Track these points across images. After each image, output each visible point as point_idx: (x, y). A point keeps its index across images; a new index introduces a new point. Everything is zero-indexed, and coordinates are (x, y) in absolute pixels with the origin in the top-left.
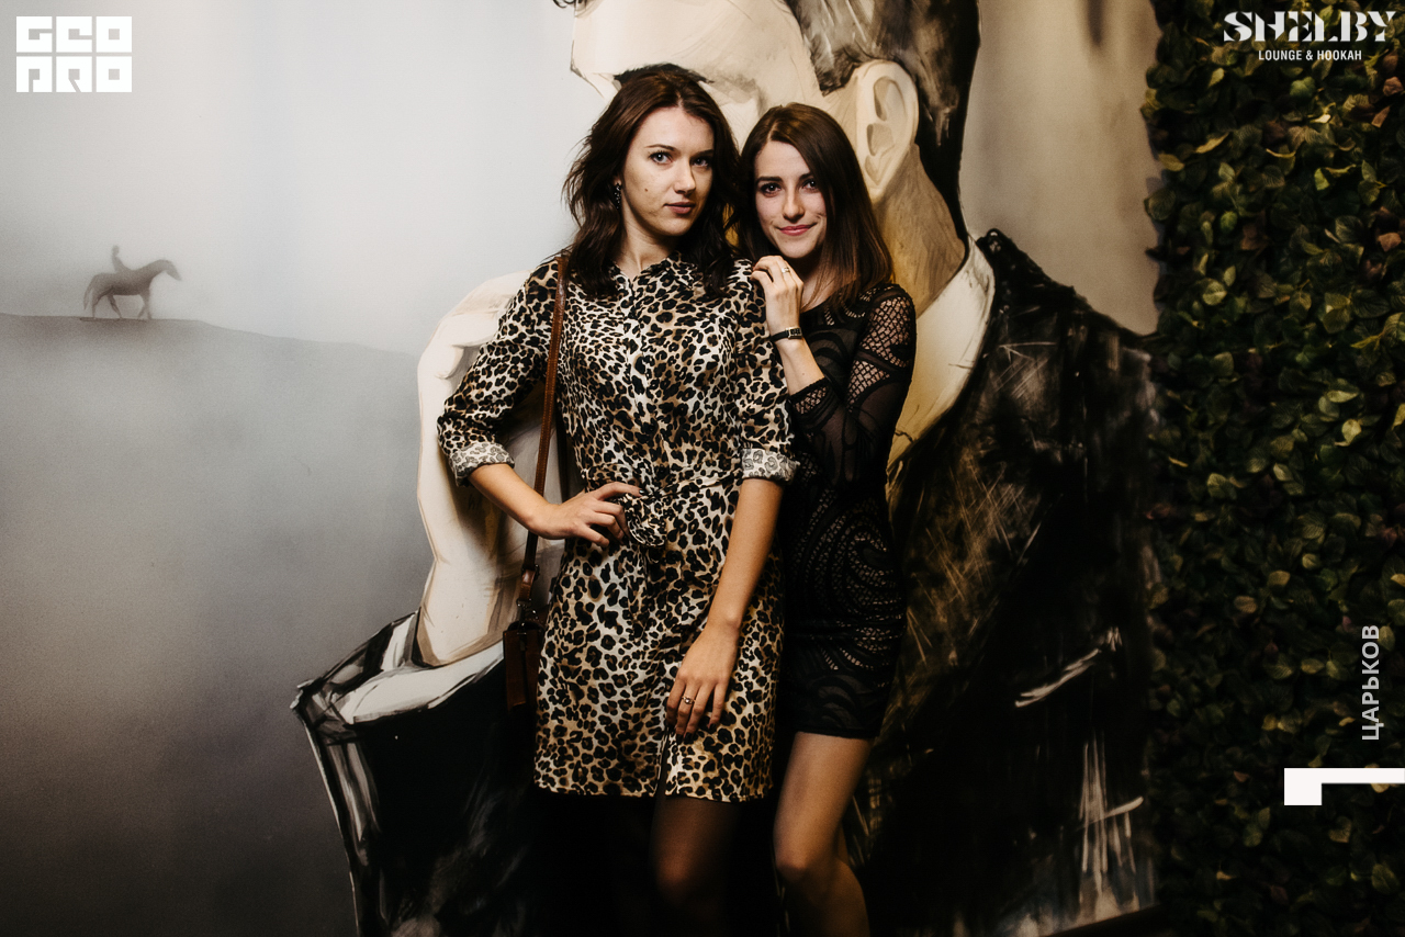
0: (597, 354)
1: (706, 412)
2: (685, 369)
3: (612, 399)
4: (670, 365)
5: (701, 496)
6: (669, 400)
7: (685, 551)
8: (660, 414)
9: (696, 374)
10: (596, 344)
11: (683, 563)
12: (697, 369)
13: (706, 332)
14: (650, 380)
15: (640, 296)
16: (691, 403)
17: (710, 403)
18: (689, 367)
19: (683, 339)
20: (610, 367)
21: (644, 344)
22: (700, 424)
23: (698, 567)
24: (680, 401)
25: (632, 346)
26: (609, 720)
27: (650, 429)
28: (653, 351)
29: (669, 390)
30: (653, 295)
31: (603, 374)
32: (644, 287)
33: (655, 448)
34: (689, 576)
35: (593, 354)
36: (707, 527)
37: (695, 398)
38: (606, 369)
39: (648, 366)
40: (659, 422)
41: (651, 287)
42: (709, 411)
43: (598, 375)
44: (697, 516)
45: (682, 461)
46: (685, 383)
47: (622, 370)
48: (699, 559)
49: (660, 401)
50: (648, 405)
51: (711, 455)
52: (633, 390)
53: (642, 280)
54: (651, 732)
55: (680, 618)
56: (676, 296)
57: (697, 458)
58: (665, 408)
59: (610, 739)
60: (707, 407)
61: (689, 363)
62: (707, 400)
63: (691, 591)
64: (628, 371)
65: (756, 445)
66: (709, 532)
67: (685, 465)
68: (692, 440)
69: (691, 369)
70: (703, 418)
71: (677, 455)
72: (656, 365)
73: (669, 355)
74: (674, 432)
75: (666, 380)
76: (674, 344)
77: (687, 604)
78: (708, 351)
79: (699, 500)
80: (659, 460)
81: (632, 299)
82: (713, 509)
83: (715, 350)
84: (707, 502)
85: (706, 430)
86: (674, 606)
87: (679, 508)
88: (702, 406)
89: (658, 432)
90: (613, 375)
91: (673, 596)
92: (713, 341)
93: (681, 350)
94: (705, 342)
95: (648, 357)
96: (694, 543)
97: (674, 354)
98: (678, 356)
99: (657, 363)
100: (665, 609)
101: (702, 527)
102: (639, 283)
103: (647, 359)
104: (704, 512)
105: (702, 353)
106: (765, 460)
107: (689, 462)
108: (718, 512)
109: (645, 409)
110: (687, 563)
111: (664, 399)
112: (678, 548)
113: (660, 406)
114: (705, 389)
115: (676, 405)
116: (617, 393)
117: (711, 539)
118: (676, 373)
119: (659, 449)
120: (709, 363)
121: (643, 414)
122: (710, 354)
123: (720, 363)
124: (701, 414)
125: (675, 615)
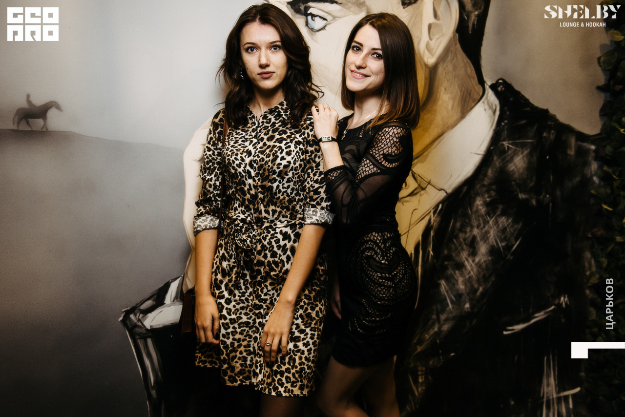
0: (231, 157)
1: (283, 190)
2: (272, 168)
3: (237, 181)
4: (265, 165)
5: (277, 233)
6: (264, 183)
7: (266, 261)
8: (260, 190)
9: (277, 171)
10: (232, 152)
11: (265, 267)
12: (278, 168)
13: (286, 148)
14: (255, 172)
15: (262, 125)
16: (275, 185)
17: (286, 185)
18: (274, 167)
19: (273, 151)
20: (237, 165)
21: (255, 153)
22: (279, 197)
23: (272, 270)
24: (270, 184)
25: (249, 153)
26: (225, 342)
27: (254, 197)
28: (258, 157)
29: (264, 178)
30: (269, 125)
31: (234, 168)
32: (265, 121)
33: (256, 207)
34: (268, 274)
35: (229, 157)
36: (279, 249)
37: (277, 183)
38: (235, 165)
39: (255, 165)
40: (259, 194)
41: (268, 121)
42: (285, 190)
43: (231, 168)
44: (273, 243)
45: (269, 215)
46: (272, 175)
47: (243, 166)
48: (273, 266)
49: (259, 183)
50: (254, 185)
51: (285, 212)
52: (247, 177)
53: (265, 117)
54: (246, 351)
55: (263, 295)
56: (280, 126)
57: (277, 214)
58: (263, 187)
59: (225, 353)
60: (283, 188)
61: (274, 165)
62: (283, 184)
63: (269, 282)
64: (245, 167)
65: (313, 206)
66: (279, 252)
67: (270, 217)
68: (275, 204)
69: (275, 167)
70: (281, 194)
71: (267, 212)
72: (259, 165)
73: (266, 160)
74: (266, 200)
75: (263, 173)
76: (269, 154)
77: (267, 289)
78: (285, 159)
79: (276, 235)
80: (258, 213)
81: (257, 127)
82: (283, 240)
83: (289, 158)
84: (280, 237)
85: (283, 199)
86: (260, 289)
87: (265, 239)
88: (281, 187)
89: (258, 199)
90: (238, 168)
91: (260, 283)
92: (289, 153)
93: (271, 157)
94: (284, 154)
95: (256, 160)
96: (271, 257)
97: (268, 159)
98: (269, 160)
99: (259, 163)
100: (256, 289)
101: (275, 249)
102: (263, 119)
103: (255, 161)
104: (277, 241)
105: (281, 160)
106: (319, 214)
107: (273, 216)
108: (286, 242)
109: (252, 187)
110: (267, 267)
111: (261, 183)
112: (263, 259)
113: (260, 186)
114: (283, 178)
115: (267, 186)
116: (240, 178)
117: (280, 256)
118: (268, 170)
119: (258, 208)
120: (285, 165)
121: (251, 189)
122: (286, 161)
123: (292, 165)
124: (280, 191)
125: (260, 293)
